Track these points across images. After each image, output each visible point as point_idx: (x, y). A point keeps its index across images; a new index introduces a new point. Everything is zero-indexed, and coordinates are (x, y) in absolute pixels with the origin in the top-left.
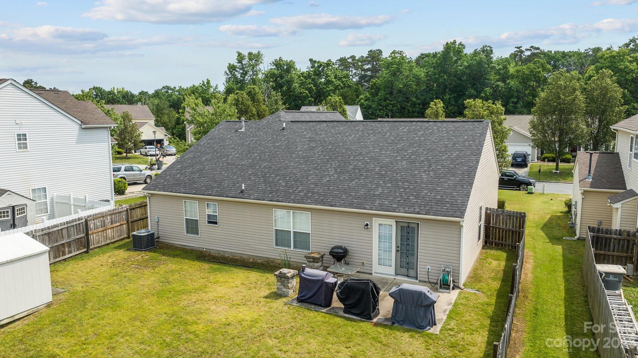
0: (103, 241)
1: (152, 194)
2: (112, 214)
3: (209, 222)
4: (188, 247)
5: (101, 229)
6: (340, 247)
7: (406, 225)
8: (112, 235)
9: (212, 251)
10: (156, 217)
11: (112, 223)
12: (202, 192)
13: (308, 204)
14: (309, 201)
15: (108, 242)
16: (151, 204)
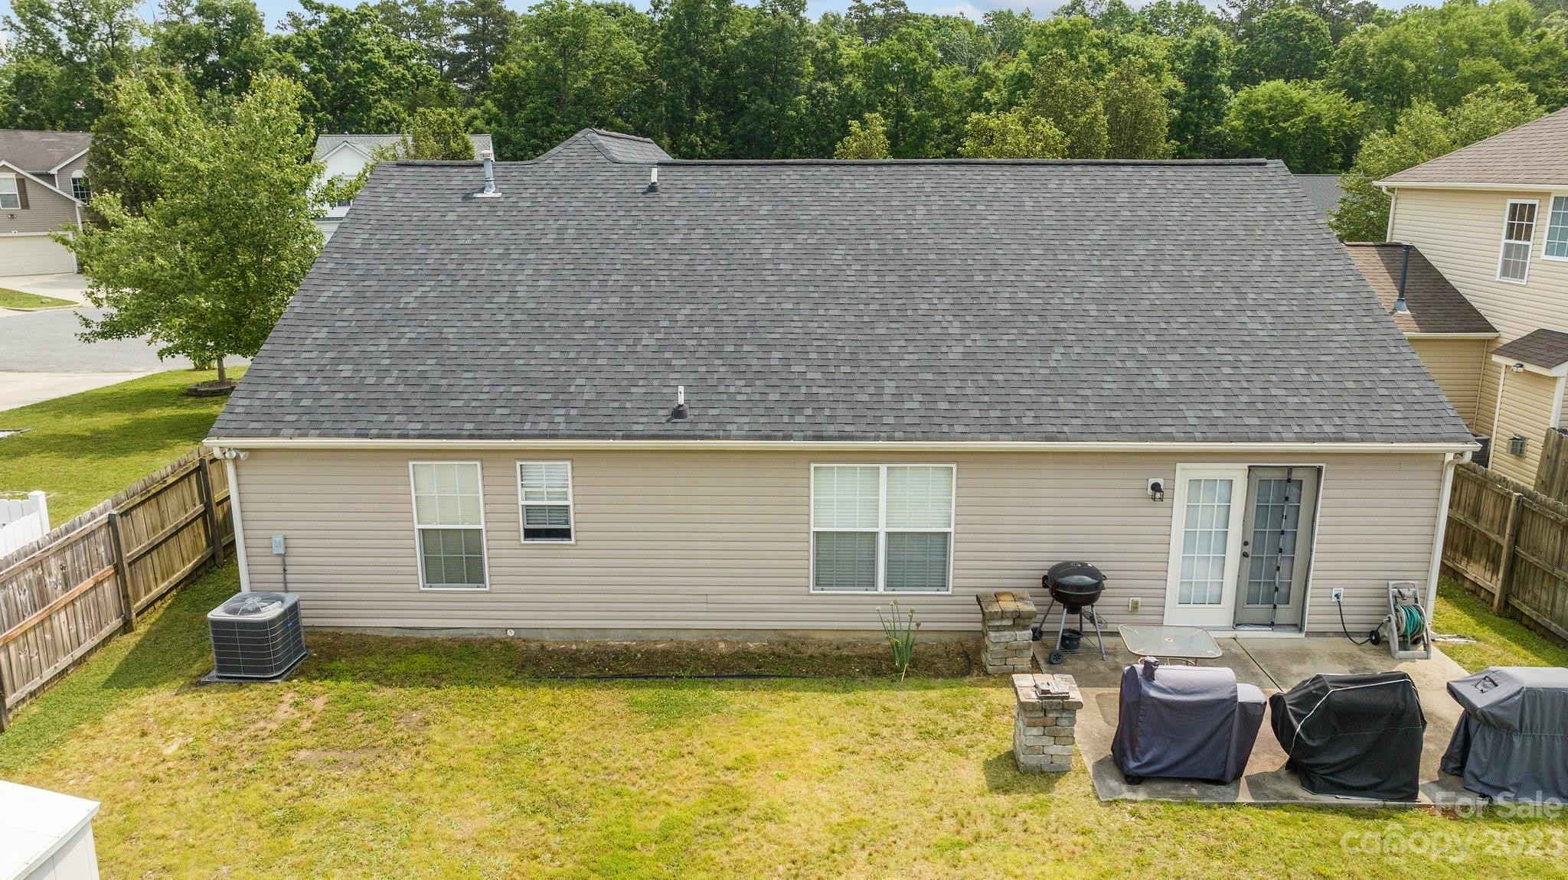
0: (43, 664)
1: (252, 451)
2: (62, 550)
3: (530, 534)
4: (436, 633)
5: (32, 619)
6: (1083, 569)
7: (1283, 475)
8: (73, 631)
9: (547, 636)
10: (278, 538)
11: (67, 586)
12: (510, 428)
13: (963, 436)
14: (958, 429)
15: (64, 661)
16: (245, 488)
